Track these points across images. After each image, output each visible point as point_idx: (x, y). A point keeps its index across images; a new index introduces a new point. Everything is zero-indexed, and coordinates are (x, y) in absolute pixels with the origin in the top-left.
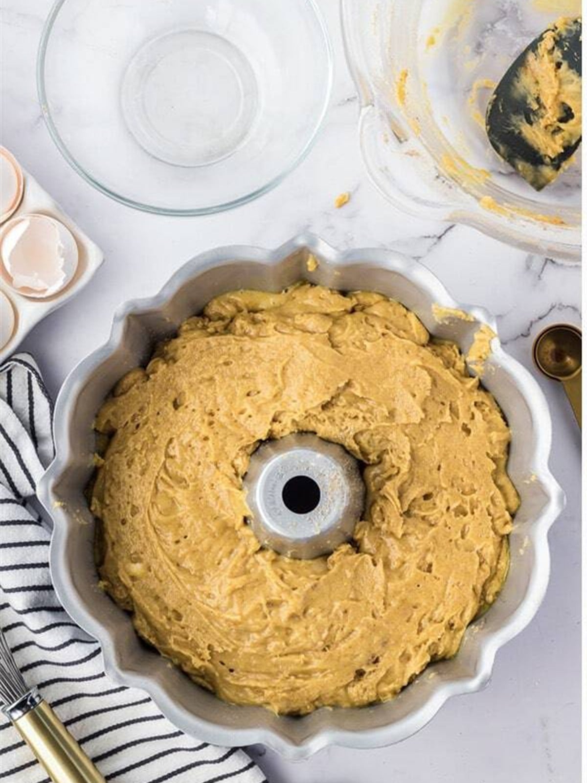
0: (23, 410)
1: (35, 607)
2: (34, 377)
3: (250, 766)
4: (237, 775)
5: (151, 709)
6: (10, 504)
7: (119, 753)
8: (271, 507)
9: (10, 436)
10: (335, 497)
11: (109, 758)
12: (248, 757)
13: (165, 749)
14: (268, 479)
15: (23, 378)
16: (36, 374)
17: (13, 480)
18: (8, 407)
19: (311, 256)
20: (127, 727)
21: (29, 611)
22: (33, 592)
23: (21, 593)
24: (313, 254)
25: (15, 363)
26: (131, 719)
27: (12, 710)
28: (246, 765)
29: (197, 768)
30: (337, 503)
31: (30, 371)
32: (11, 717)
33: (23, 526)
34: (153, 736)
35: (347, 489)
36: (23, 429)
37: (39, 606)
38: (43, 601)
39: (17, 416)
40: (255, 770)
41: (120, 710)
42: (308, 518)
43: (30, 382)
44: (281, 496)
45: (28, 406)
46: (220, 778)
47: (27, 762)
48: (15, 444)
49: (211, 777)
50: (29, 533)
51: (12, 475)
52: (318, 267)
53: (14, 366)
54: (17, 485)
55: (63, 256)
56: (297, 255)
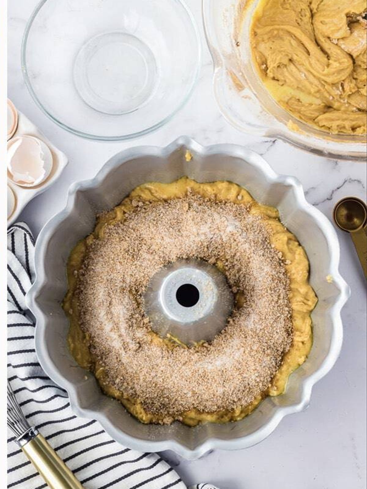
0: (21, 256)
1: (33, 376)
2: (28, 236)
3: (170, 470)
4: (162, 477)
5: (106, 437)
6: (16, 314)
7: (88, 467)
8: (170, 304)
9: (14, 272)
10: (208, 296)
11: (82, 470)
12: (169, 465)
13: (117, 463)
14: (167, 287)
15: (22, 237)
16: (29, 234)
17: (17, 300)
18: (13, 254)
19: (187, 151)
20: (93, 450)
21: (29, 378)
22: (31, 367)
23: (24, 367)
24: (188, 149)
25: (16, 228)
26: (95, 444)
27: (20, 439)
28: (167, 469)
29: (137, 473)
30: (210, 299)
31: (26, 232)
32: (20, 445)
33: (24, 327)
34: (109, 454)
35: (216, 291)
36: (22, 267)
37: (35, 375)
38: (37, 373)
39: (18, 260)
40: (173, 472)
41: (87, 439)
42: (192, 310)
43: (25, 240)
44: (175, 297)
45: (25, 254)
46: (152, 479)
47: (31, 474)
48: (18, 277)
49: (146, 479)
50: (28, 331)
51: (16, 297)
52: (192, 158)
53: (16, 230)
54: (19, 303)
55: (43, 159)
56: (179, 151)
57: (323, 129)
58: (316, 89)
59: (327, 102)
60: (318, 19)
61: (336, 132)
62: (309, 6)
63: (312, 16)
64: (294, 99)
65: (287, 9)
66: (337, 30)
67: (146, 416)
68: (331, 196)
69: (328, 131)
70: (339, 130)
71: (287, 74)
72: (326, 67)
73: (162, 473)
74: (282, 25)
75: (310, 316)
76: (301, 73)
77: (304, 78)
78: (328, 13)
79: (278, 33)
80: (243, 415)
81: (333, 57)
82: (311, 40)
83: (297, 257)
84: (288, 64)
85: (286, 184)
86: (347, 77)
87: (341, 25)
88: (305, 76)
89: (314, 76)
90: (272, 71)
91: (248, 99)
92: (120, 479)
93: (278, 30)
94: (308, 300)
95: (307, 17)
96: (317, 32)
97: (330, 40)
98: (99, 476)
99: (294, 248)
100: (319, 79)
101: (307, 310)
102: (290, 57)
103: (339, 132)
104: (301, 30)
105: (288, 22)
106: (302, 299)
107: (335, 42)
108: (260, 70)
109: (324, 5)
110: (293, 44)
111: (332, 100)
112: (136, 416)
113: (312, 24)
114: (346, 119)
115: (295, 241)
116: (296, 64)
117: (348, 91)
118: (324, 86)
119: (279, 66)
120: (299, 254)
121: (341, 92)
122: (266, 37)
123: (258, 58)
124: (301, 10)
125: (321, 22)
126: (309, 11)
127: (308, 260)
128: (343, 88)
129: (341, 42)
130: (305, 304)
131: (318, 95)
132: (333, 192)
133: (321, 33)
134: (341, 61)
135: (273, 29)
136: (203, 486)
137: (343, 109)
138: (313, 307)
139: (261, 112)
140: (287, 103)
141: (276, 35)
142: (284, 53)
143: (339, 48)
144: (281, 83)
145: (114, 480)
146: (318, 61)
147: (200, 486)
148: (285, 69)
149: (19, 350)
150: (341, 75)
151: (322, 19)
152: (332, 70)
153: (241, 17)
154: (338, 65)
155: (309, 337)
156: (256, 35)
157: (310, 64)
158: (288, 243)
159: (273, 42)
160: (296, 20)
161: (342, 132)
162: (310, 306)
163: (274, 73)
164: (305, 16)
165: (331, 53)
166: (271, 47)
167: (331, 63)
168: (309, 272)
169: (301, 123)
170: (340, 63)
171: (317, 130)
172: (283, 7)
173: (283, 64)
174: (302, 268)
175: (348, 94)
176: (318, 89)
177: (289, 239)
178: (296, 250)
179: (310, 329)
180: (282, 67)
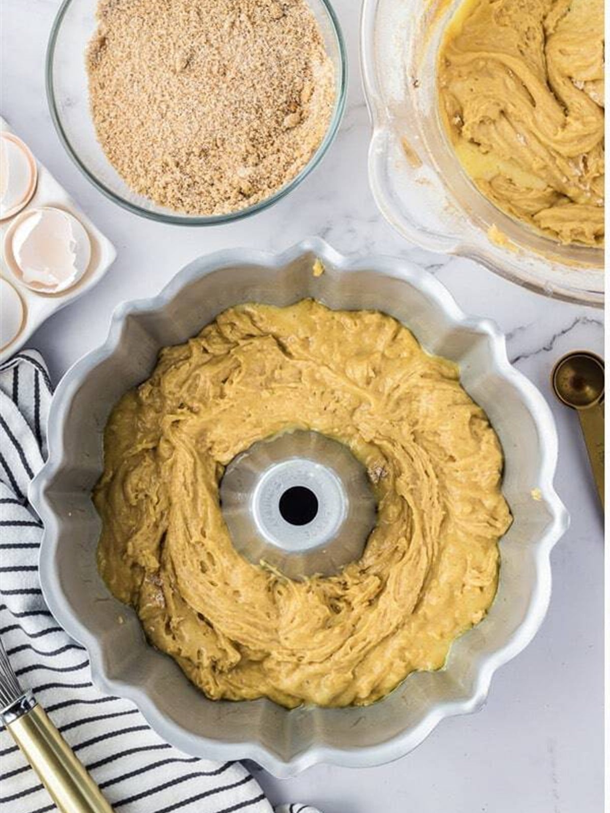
0: (27, 408)
1: (32, 611)
2: (41, 375)
3: (248, 779)
4: (234, 788)
5: (140, 719)
6: (12, 504)
7: (114, 762)
8: (268, 517)
9: (14, 434)
11: (104, 766)
12: (246, 771)
13: (161, 759)
14: (265, 489)
15: (30, 375)
16: (44, 371)
17: (16, 479)
18: (13, 404)
19: (317, 261)
20: (123, 735)
21: (26, 614)
22: (31, 595)
23: (19, 596)
24: (319, 259)
25: (22, 359)
27: (6, 713)
28: (243, 778)
29: (193, 779)
31: (37, 369)
32: (4, 721)
33: (24, 527)
36: (28, 427)
37: (36, 610)
38: (40, 605)
39: (22, 414)
40: (252, 783)
42: (305, 530)
43: (37, 380)
44: (277, 507)
45: (34, 404)
46: (216, 791)
47: (20, 767)
48: (19, 442)
49: (207, 790)
50: (30, 534)
51: (14, 474)
52: (324, 272)
53: (22, 362)
54: (19, 484)
55: (75, 252)
56: (303, 260)
57: (546, 234)
58: (542, 164)
59: (558, 185)
60: (555, 45)
61: (569, 241)
62: (541, 22)
63: (546, 39)
64: (500, 178)
65: (505, 25)
66: (585, 66)
67: (215, 688)
68: (551, 343)
69: (554, 238)
70: (573, 237)
71: (494, 135)
72: (559, 129)
73: (234, 783)
74: (494, 52)
75: (497, 546)
76: (518, 135)
77: (524, 144)
78: (573, 36)
79: (485, 66)
80: (374, 697)
81: (574, 112)
82: (540, 81)
83: (484, 446)
84: (497, 119)
85: (477, 330)
86: (594, 148)
87: (593, 59)
88: (525, 140)
89: (540, 142)
90: (470, 128)
91: (425, 185)
92: (165, 786)
93: (486, 60)
94: (496, 520)
95: (536, 40)
96: (550, 67)
97: (572, 82)
98: (131, 778)
99: (480, 432)
100: (546, 147)
101: (494, 536)
102: (502, 107)
103: (574, 240)
104: (526, 64)
105: (503, 48)
106: (487, 517)
107: (581, 86)
108: (450, 125)
109: (567, 22)
110: (509, 86)
111: (566, 183)
112: (200, 686)
113: (544, 52)
114: (586, 220)
115: (483, 419)
116: (512, 119)
117: (593, 170)
118: (555, 158)
119: (482, 122)
120: (488, 442)
121: (582, 172)
122: (465, 70)
123: (448, 104)
124: (529, 28)
125: (560, 51)
126: (541, 31)
127: (502, 452)
128: (586, 166)
129: (590, 87)
130: (491, 525)
131: (543, 174)
132: (554, 338)
133: (558, 69)
134: (585, 120)
135: (478, 58)
136: (300, 809)
137: (582, 200)
138: (502, 532)
139: (446, 209)
140: (490, 183)
141: (482, 68)
142: (493, 101)
143: (585, 97)
144: (483, 149)
145: (155, 786)
146: (549, 117)
147: (296, 808)
148: (492, 127)
149: (12, 565)
150: (583, 144)
151: (562, 46)
152: (568, 134)
153: (425, 36)
154: (580, 127)
155: (492, 580)
156: (447, 66)
157: (535, 121)
158: (471, 423)
159: (477, 79)
160: (518, 46)
161: (578, 241)
162: (499, 530)
163: (472, 133)
164: (534, 38)
165: (572, 104)
166: (473, 88)
167: (569, 123)
168: (502, 473)
169: (512, 220)
170: (584, 124)
171: (537, 236)
172: (498, 23)
173: (490, 119)
174: (490, 465)
175: (592, 176)
176: (544, 164)
177: (474, 416)
178: (483, 435)
179: (495, 568)
180: (487, 123)
